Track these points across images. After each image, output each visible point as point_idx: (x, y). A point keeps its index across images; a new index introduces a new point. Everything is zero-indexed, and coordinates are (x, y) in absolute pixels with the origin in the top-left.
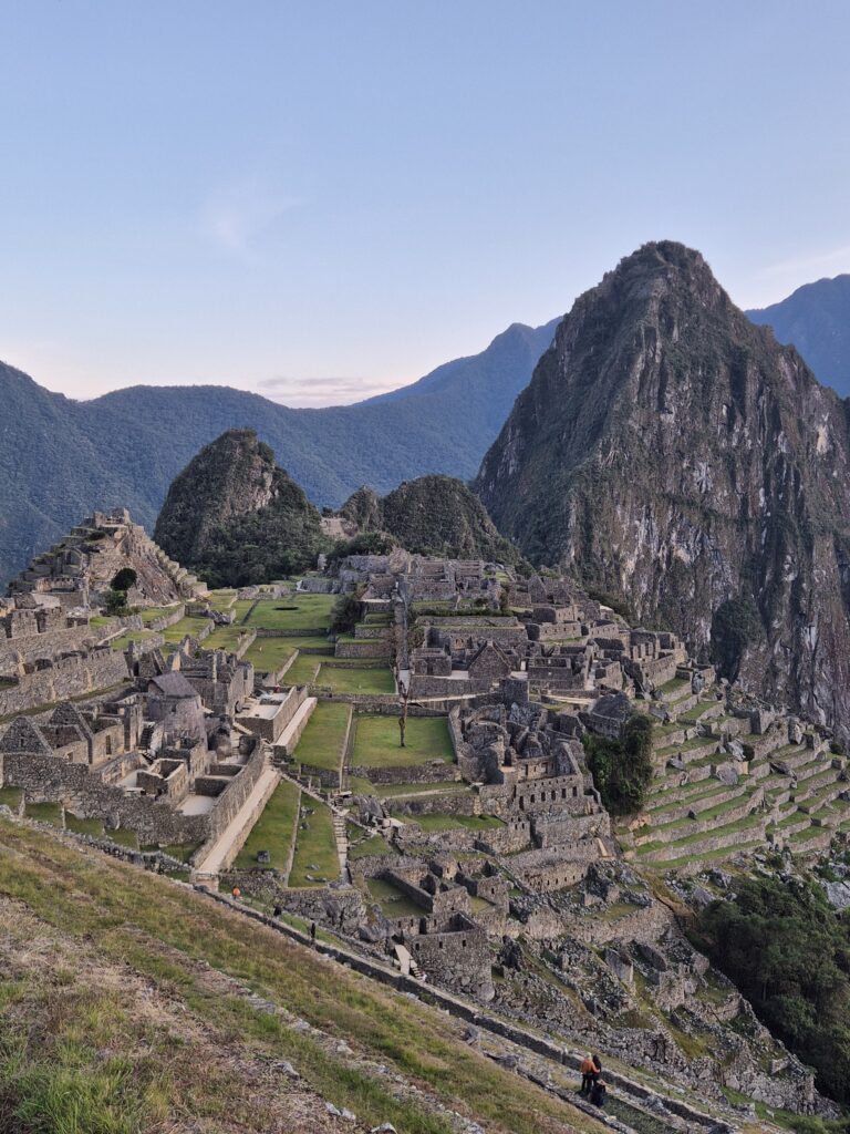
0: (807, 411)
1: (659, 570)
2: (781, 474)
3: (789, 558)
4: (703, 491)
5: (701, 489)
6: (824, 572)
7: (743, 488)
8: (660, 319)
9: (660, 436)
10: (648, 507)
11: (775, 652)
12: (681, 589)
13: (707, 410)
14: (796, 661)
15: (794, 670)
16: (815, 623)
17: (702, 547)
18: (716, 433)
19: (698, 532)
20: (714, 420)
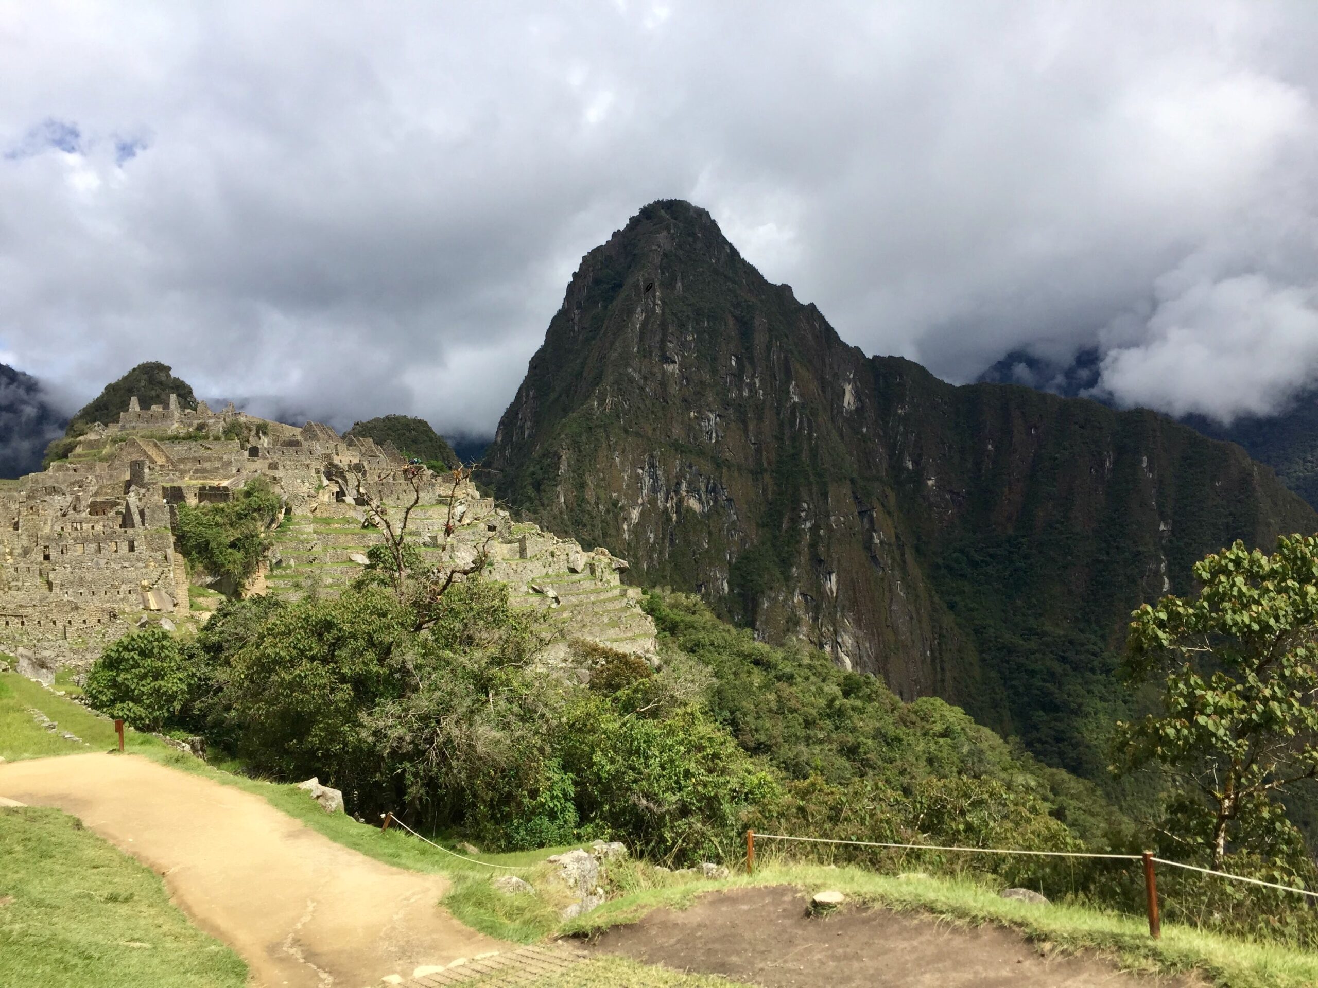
0: (831, 368)
1: (668, 520)
2: (795, 423)
3: (805, 505)
4: (713, 441)
5: (711, 439)
6: (842, 519)
7: (756, 437)
8: (663, 273)
9: (663, 384)
10: (652, 456)
11: (796, 601)
12: (694, 540)
13: (714, 359)
14: (817, 608)
15: (815, 618)
16: (834, 569)
17: (715, 496)
18: (725, 383)
19: (709, 479)
20: (722, 371)
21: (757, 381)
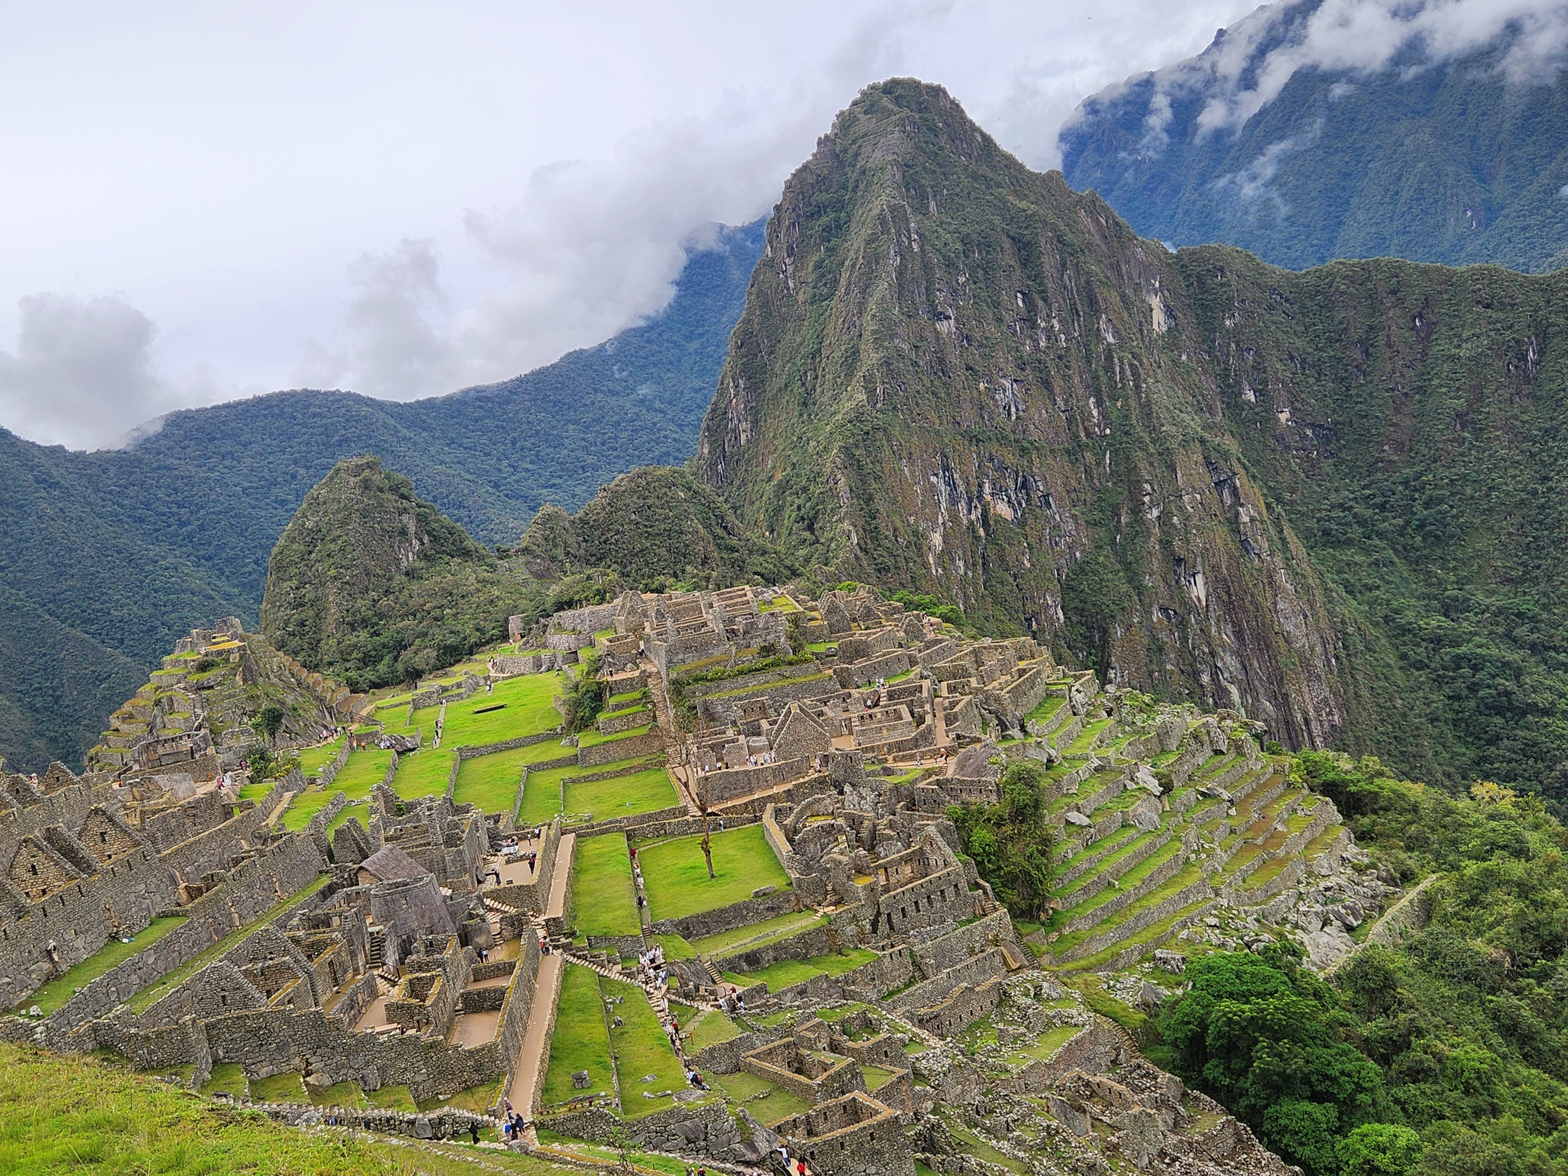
0: (1130, 278)
1: (977, 538)
2: (1114, 373)
3: (1147, 487)
4: (1013, 418)
5: (1009, 414)
6: (1198, 496)
7: (1066, 401)
8: (908, 190)
9: (939, 351)
10: (945, 456)
11: (1155, 620)
12: (1011, 560)
13: (997, 304)
14: (1183, 625)
15: (1184, 639)
16: (1200, 568)
17: (1028, 495)
18: (1014, 333)
19: (1017, 473)
20: (1007, 318)
21: (1055, 322)
